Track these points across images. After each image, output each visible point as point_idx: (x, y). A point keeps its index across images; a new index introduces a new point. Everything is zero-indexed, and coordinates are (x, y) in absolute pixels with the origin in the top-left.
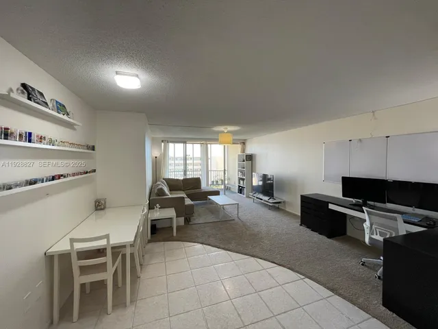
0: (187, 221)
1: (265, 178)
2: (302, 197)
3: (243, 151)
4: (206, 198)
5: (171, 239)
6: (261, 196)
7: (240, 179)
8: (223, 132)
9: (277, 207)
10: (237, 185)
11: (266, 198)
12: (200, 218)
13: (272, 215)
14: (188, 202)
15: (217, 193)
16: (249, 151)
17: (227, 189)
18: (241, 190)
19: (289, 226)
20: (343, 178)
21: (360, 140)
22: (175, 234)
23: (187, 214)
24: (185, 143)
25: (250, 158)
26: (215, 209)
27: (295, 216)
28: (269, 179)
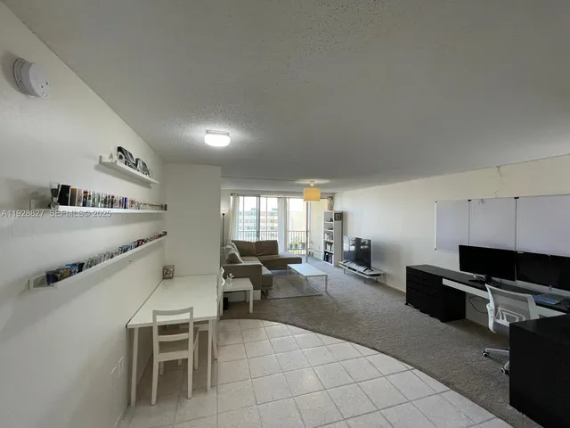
0: (265, 294)
1: (358, 242)
2: (409, 269)
3: (331, 207)
4: (285, 267)
5: (248, 316)
6: (354, 266)
7: (327, 243)
8: (308, 186)
9: (376, 281)
10: (322, 250)
11: (361, 269)
12: (280, 292)
13: (369, 290)
14: (265, 271)
15: (298, 261)
16: (338, 208)
17: (310, 255)
18: (327, 257)
19: (391, 305)
20: (460, 246)
21: (482, 201)
22: (251, 311)
23: (264, 285)
24: (258, 196)
25: (340, 217)
26: (297, 281)
27: (399, 292)
28: (364, 244)
